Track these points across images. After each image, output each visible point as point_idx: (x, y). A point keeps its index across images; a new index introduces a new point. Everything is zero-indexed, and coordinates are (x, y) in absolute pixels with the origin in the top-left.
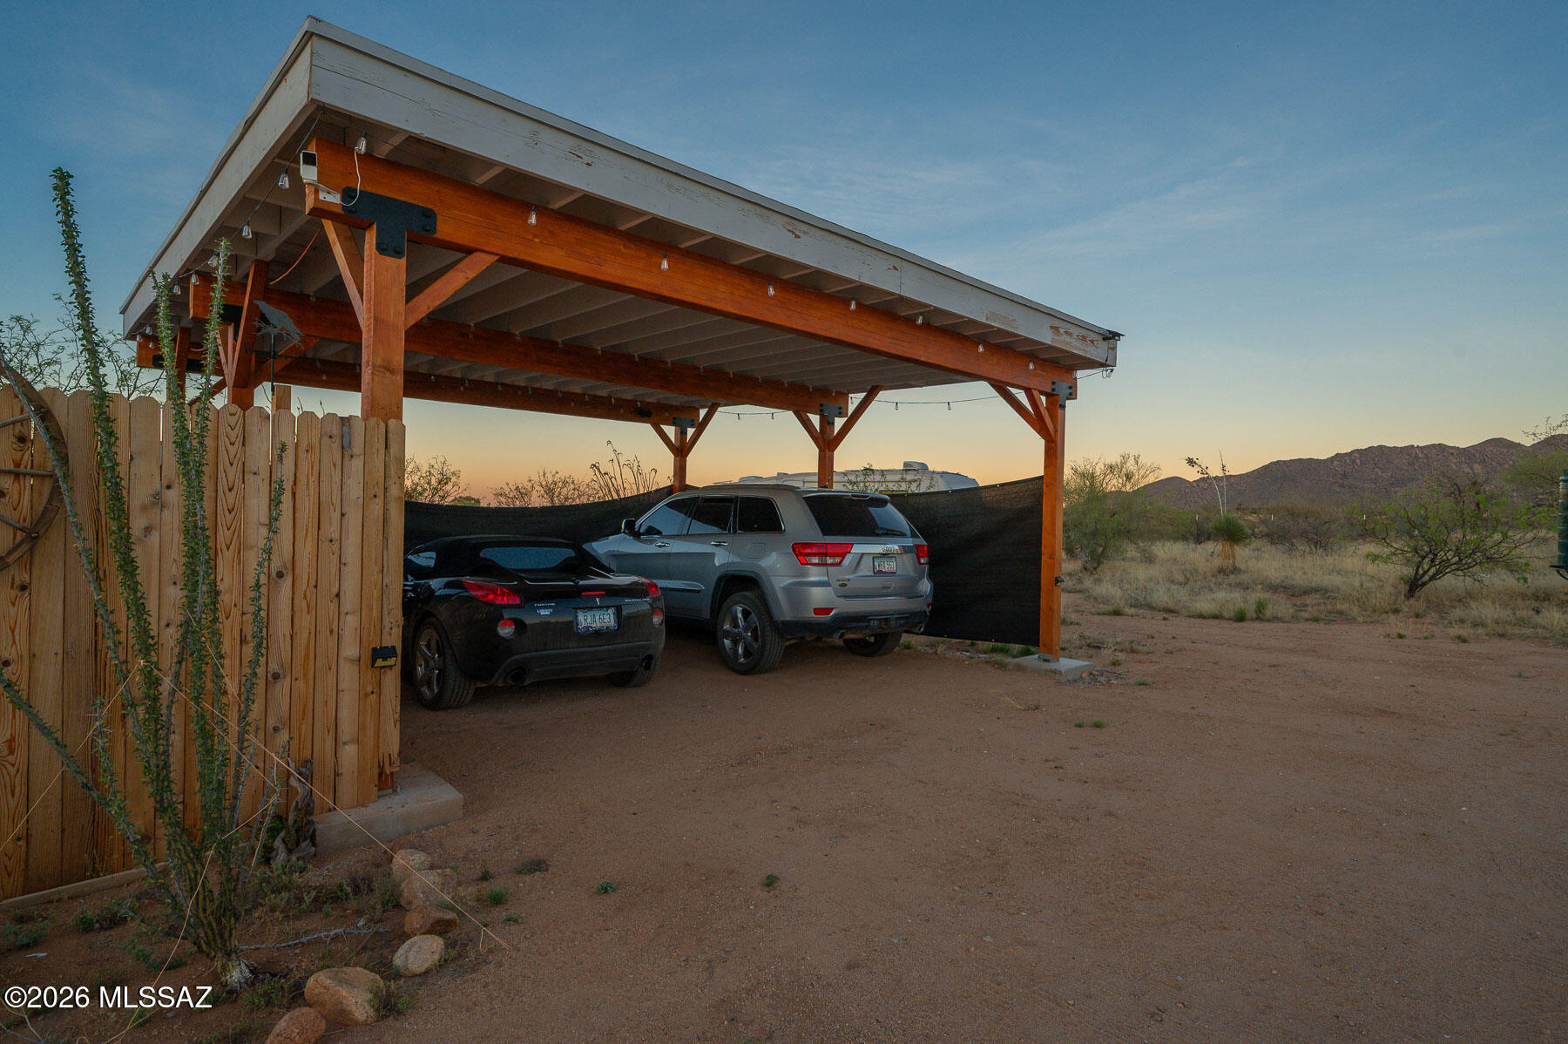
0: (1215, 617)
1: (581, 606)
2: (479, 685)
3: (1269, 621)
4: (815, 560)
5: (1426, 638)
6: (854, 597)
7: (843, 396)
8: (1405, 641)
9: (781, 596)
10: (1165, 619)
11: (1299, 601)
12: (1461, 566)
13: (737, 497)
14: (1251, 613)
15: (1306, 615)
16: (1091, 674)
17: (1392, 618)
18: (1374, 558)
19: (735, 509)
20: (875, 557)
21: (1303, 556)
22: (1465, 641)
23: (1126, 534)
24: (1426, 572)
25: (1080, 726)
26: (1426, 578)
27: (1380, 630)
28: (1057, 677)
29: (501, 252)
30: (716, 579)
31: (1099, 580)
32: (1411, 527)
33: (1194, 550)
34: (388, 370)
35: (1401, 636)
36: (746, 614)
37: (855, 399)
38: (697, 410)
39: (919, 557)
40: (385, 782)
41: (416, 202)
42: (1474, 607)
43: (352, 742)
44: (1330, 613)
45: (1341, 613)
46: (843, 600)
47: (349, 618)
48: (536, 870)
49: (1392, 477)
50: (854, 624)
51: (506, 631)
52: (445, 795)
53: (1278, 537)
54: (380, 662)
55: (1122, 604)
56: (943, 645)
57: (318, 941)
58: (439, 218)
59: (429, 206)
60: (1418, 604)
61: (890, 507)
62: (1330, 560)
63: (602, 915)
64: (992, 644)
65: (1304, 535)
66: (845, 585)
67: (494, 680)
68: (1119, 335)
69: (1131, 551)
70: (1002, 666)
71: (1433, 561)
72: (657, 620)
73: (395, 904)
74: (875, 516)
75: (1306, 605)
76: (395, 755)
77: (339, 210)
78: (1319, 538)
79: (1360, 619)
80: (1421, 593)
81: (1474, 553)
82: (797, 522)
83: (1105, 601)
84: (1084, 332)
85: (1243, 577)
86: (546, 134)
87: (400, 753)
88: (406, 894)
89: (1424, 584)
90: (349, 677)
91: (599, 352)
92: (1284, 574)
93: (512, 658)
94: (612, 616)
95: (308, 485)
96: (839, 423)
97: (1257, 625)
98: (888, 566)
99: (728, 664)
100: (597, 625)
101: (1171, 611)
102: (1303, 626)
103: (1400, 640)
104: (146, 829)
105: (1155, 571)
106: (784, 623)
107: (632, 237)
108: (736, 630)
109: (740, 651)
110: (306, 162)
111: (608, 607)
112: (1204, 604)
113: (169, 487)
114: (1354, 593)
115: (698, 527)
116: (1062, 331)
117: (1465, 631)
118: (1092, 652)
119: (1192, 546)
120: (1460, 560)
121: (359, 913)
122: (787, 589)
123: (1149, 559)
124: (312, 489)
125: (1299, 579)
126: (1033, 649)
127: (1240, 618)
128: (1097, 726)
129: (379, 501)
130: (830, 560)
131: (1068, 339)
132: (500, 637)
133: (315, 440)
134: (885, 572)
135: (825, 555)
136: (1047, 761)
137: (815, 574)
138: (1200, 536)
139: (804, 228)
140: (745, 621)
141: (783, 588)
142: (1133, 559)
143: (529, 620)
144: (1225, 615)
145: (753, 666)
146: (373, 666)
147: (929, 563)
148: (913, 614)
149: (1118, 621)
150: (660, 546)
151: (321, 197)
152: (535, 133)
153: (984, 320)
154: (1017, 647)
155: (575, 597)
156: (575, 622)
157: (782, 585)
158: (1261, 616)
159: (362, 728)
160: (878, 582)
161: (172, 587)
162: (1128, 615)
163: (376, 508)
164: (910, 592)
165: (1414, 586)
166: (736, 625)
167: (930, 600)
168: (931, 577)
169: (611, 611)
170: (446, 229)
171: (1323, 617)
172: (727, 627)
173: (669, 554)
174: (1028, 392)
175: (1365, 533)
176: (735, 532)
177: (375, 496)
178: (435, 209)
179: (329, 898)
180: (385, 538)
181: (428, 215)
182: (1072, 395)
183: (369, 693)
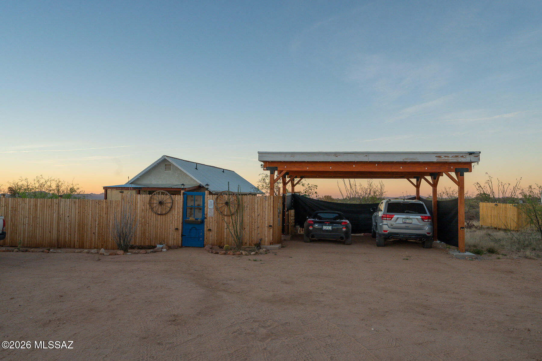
1: (326, 225)
6: (396, 228)
9: (379, 227)
20: (403, 218)
29: (287, 170)
39: (423, 220)
40: (271, 244)
41: (275, 166)
43: (267, 237)
46: (391, 229)
47: (266, 221)
50: (395, 235)
51: (311, 229)
58: (278, 168)
66: (392, 225)
72: (344, 229)
76: (272, 240)
86: (287, 155)
90: (266, 228)
98: (409, 221)
100: (327, 229)
113: (248, 205)
116: (443, 157)
130: (390, 219)
131: (446, 158)
134: (407, 223)
137: (385, 222)
139: (339, 155)
146: (269, 228)
148: (421, 235)
153: (402, 161)
160: (404, 225)
163: (269, 207)
180: (271, 211)
183: (269, 231)
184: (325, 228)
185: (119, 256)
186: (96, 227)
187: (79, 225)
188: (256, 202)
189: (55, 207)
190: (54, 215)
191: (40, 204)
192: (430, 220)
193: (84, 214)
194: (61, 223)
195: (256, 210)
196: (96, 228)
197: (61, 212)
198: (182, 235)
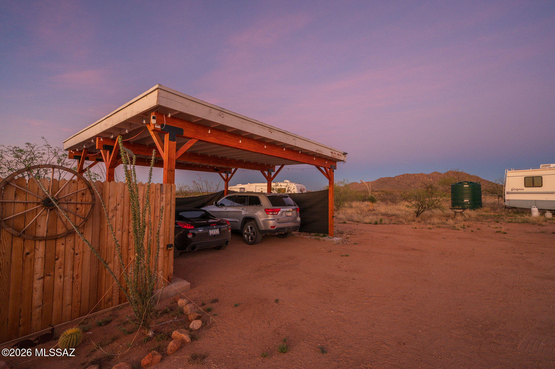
0: (370, 223)
1: (211, 228)
2: (181, 251)
3: (383, 224)
4: (271, 213)
5: (422, 228)
6: (281, 223)
7: (274, 167)
8: (417, 229)
9: (262, 223)
10: (357, 224)
11: (390, 218)
12: (429, 209)
13: (248, 196)
14: (379, 222)
15: (392, 222)
16: (342, 241)
17: (413, 223)
18: (408, 207)
19: (247, 199)
20: (286, 212)
21: (390, 206)
22: (431, 229)
23: (345, 200)
24: (420, 210)
25: (342, 256)
26: (421, 212)
27: (410, 226)
28: (334, 242)
29: (198, 139)
30: (242, 218)
31: (339, 213)
32: (417, 198)
33: (362, 204)
34: (171, 171)
35: (416, 228)
36: (251, 228)
37: (277, 168)
38: (231, 169)
39: (297, 212)
40: (170, 280)
41: (179, 127)
42: (432, 219)
43: (161, 270)
44: (398, 221)
45: (401, 222)
46: (278, 224)
47: (161, 237)
48: (216, 302)
49: (410, 182)
50: (281, 230)
51: (190, 236)
52: (185, 284)
53: (383, 200)
54: (169, 248)
55: (346, 220)
56: (302, 235)
57: (167, 324)
58: (184, 131)
59: (182, 128)
60: (419, 219)
61: (289, 198)
62: (397, 207)
63: (237, 312)
64: (315, 234)
65: (390, 200)
66: (279, 220)
67: (186, 250)
68: (347, 154)
69: (346, 204)
70: (319, 240)
71: (422, 207)
72: (229, 231)
73: (183, 313)
74: (285, 201)
75: (392, 219)
76: (172, 273)
77: (160, 130)
78: (394, 201)
79: (406, 223)
80: (420, 216)
81: (432, 205)
82: (265, 203)
83: (341, 219)
84: (339, 153)
85: (376, 212)
86: (213, 111)
87: (173, 272)
88: (185, 310)
89: (420, 213)
90: (161, 253)
91: (210, 156)
92: (386, 210)
93: (192, 244)
94: (218, 231)
95: (152, 202)
96: (273, 174)
97: (380, 225)
98: (290, 214)
99: (246, 242)
100: (214, 233)
101: (358, 222)
102: (392, 225)
103: (416, 229)
104: (110, 297)
105: (353, 211)
106: (262, 230)
107: (231, 133)
108: (248, 233)
109: (250, 238)
110: (153, 118)
111: (217, 229)
112: (367, 220)
113: (118, 205)
114: (404, 216)
115: (236, 204)
116: (333, 153)
117: (431, 226)
118: (341, 235)
119: (362, 203)
120: (429, 207)
121: (173, 316)
122: (263, 221)
123: (351, 207)
124: (153, 203)
125: (390, 212)
126: (326, 235)
127: (376, 223)
128: (347, 256)
129: (169, 205)
130: (275, 213)
131: (335, 155)
132: (188, 238)
133: (154, 190)
134: (289, 216)
135: (273, 212)
136: (336, 266)
137: (270, 217)
138: (364, 200)
139: (273, 130)
140: (251, 230)
141: (262, 221)
142: (347, 207)
143: (196, 232)
144: (372, 223)
145: (254, 242)
146: (167, 249)
147: (300, 213)
148: (296, 227)
149: (345, 225)
150: (225, 209)
151: (156, 127)
152: (210, 110)
153: (315, 151)
154: (322, 235)
155: (208, 225)
156: (208, 233)
157: (262, 220)
158: (381, 223)
159: (164, 266)
160: (287, 219)
161: (118, 231)
162: (347, 223)
163: (169, 207)
164: (294, 221)
165: (418, 214)
166: (248, 231)
167: (300, 223)
168: (300, 216)
169: (218, 229)
170: (186, 134)
171: (396, 223)
172: (245, 232)
173: (228, 211)
174: (325, 168)
175: (405, 199)
176: (247, 205)
177: (168, 204)
178: (183, 128)
179: (164, 313)
180: (170, 215)
181: (182, 130)
182: (335, 169)
183: (166, 257)
184: (211, 232)
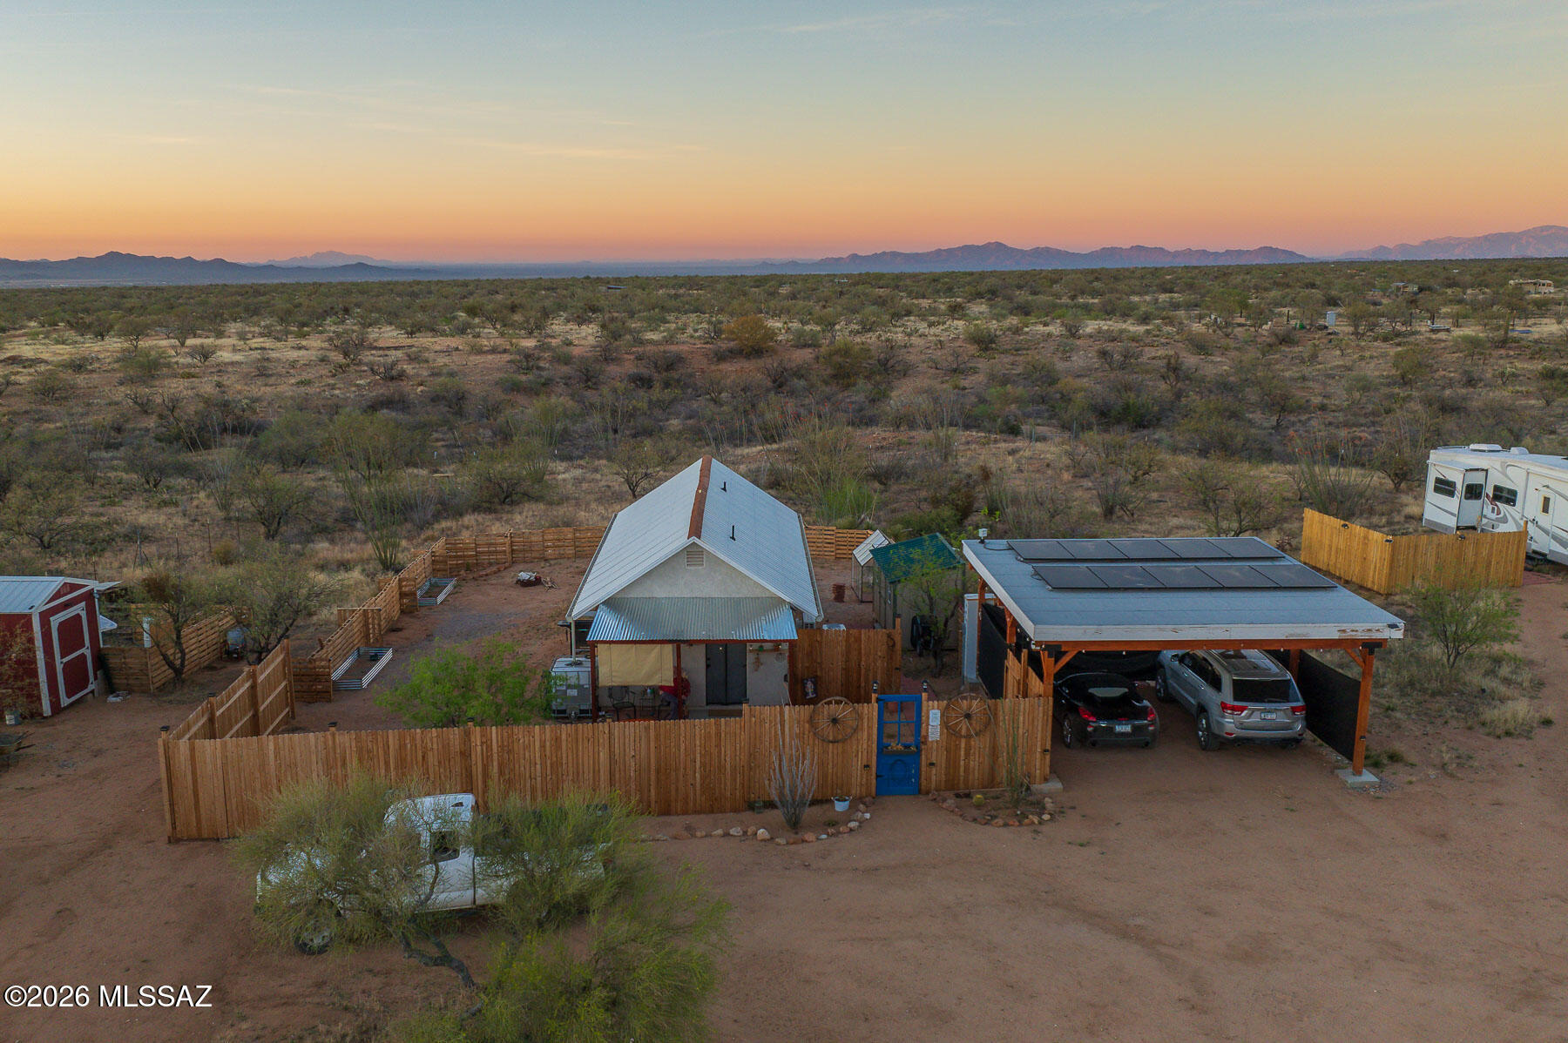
4: (1229, 711)
9: (1214, 723)
40: (1046, 780)
43: (1039, 769)
46: (1241, 731)
47: (1039, 742)
51: (1090, 729)
52: (1058, 786)
57: (1031, 810)
67: (1085, 745)
73: (1044, 808)
88: (1046, 806)
94: (1130, 728)
100: (1123, 731)
106: (1215, 734)
108: (1203, 729)
109: (1203, 739)
121: (1036, 806)
122: (1216, 720)
124: (1032, 714)
133: (1033, 704)
135: (1235, 710)
146: (1043, 753)
179: (1032, 804)
183: (1042, 759)
184: (1118, 729)
185: (811, 844)
186: (695, 773)
187: (658, 771)
188: (1022, 709)
189: (601, 741)
190: (601, 754)
191: (569, 735)
192: (1304, 712)
193: (668, 749)
194: (617, 769)
195: (1021, 725)
196: (697, 774)
197: (617, 751)
198: (877, 776)
